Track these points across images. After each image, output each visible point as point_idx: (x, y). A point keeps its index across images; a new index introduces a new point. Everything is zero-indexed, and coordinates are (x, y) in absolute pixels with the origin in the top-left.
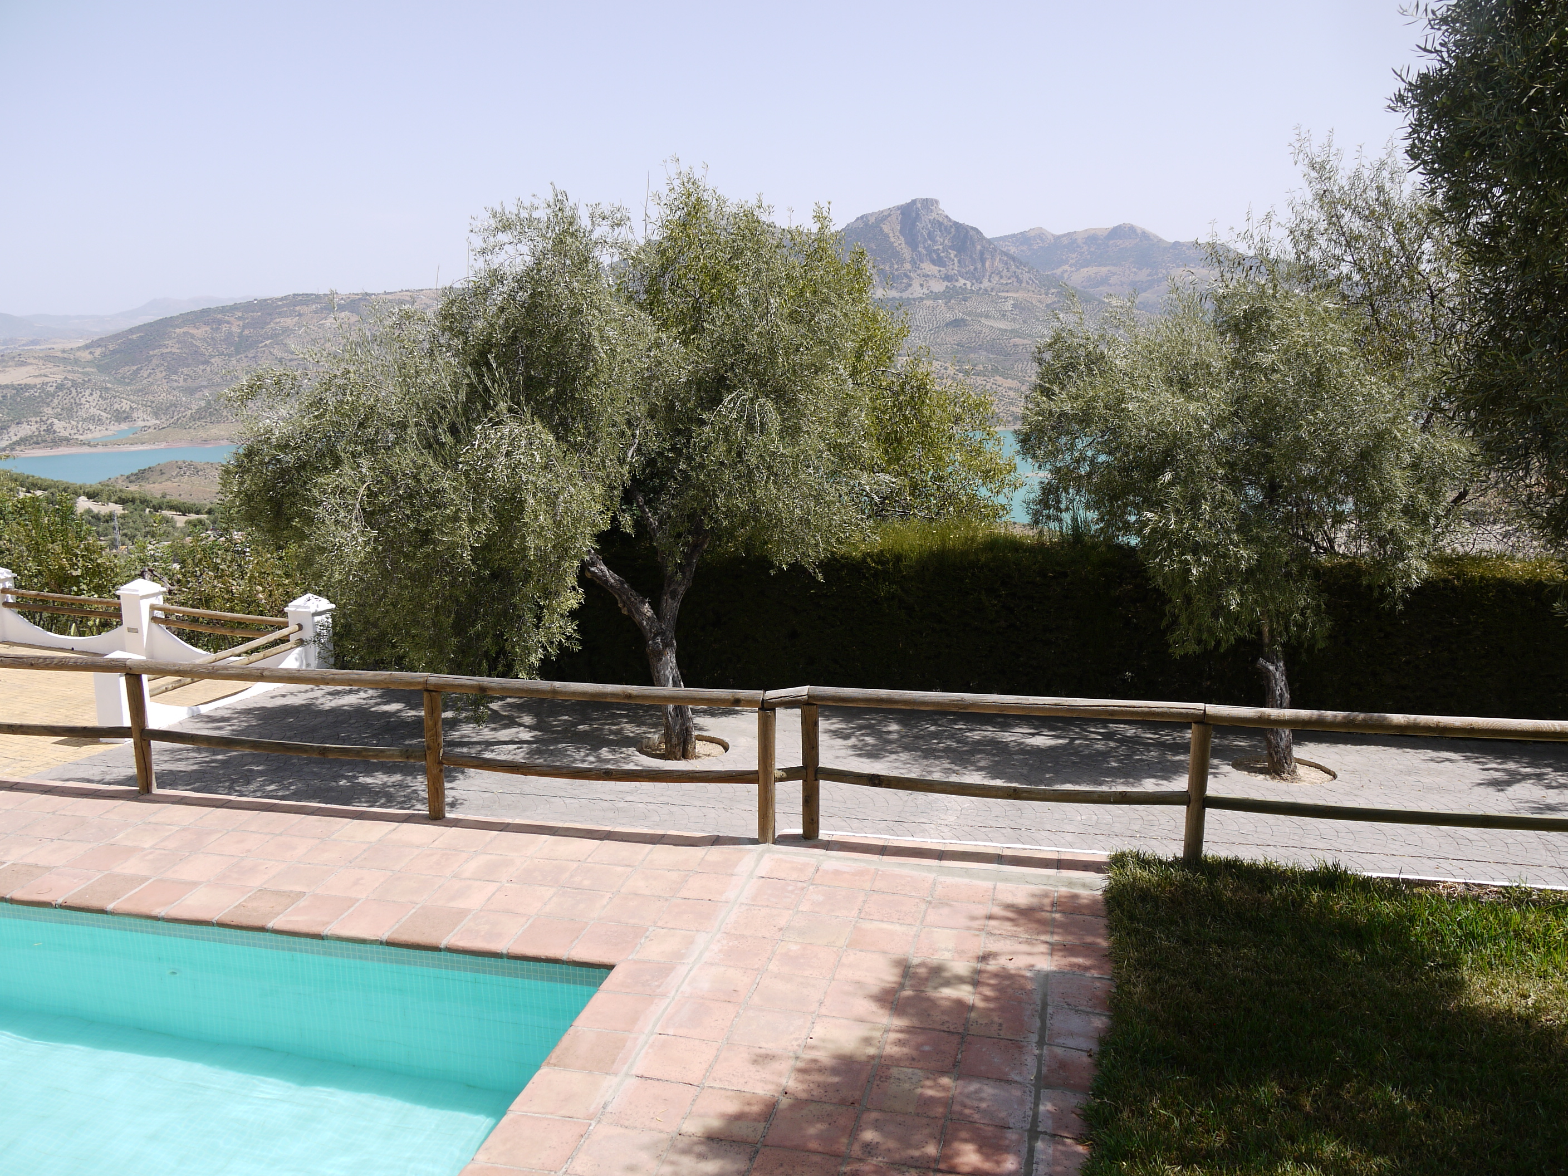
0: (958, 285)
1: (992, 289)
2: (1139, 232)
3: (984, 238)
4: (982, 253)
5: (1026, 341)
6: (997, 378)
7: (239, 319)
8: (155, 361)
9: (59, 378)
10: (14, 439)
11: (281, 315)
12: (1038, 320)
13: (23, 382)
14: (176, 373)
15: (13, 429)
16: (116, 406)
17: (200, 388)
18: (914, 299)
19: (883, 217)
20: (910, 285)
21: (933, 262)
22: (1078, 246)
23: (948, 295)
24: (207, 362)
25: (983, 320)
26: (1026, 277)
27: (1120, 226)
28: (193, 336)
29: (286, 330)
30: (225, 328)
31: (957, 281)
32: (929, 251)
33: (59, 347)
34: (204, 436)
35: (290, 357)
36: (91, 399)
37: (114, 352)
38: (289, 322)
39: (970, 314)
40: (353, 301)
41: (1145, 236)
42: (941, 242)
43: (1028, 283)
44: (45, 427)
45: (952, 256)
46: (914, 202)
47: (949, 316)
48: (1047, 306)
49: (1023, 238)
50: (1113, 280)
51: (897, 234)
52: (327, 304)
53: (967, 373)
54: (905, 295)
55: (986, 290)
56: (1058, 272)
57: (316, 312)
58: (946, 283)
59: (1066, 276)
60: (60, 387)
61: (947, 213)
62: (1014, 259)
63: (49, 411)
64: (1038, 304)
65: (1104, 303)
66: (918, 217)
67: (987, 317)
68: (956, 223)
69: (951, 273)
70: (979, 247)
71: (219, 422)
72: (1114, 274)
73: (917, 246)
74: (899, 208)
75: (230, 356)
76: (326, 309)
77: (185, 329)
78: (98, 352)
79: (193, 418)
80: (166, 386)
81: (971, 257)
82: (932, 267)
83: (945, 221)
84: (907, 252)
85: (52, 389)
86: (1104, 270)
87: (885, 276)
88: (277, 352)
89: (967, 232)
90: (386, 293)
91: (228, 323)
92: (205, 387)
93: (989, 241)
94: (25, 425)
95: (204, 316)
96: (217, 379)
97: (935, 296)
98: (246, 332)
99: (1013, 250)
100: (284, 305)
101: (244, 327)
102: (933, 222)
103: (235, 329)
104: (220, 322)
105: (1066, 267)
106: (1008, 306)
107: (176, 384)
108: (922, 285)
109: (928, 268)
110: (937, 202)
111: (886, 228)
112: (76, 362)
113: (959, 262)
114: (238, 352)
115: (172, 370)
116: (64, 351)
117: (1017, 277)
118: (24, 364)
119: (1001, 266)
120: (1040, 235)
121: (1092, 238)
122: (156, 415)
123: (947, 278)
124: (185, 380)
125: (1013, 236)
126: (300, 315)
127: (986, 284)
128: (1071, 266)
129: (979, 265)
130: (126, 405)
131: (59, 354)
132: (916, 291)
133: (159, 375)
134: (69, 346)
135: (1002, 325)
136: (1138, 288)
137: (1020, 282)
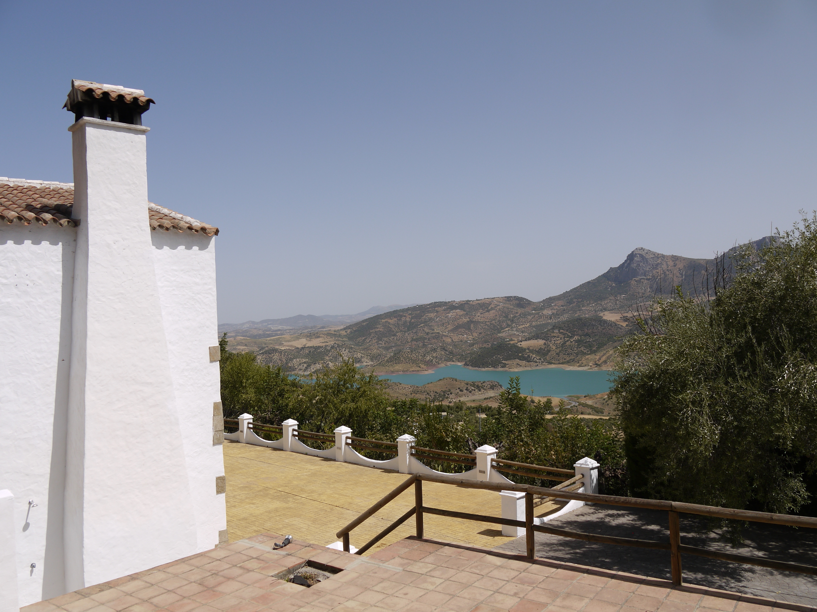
7: (410, 314)
8: (372, 335)
9: (332, 343)
10: (313, 371)
11: (429, 312)
13: (317, 345)
14: (381, 340)
15: (312, 367)
16: (355, 356)
17: (391, 347)
24: (395, 335)
28: (389, 323)
29: (431, 319)
30: (403, 319)
33: (333, 329)
34: (392, 370)
35: (432, 332)
36: (345, 352)
37: (355, 331)
38: (432, 315)
40: (462, 304)
44: (325, 365)
52: (450, 306)
57: (444, 310)
60: (332, 347)
63: (327, 358)
71: (399, 363)
74: (755, 242)
75: (405, 332)
76: (449, 308)
77: (386, 320)
78: (349, 331)
79: (387, 361)
80: (376, 346)
85: (329, 348)
88: (426, 330)
90: (477, 300)
91: (405, 316)
92: (394, 347)
94: (317, 365)
95: (396, 314)
96: (399, 343)
98: (413, 321)
100: (430, 308)
101: (412, 318)
103: (408, 319)
104: (401, 316)
107: (381, 345)
112: (340, 336)
114: (408, 330)
115: (379, 339)
116: (335, 331)
118: (318, 337)
122: (372, 360)
124: (385, 343)
126: (437, 312)
130: (359, 355)
131: (333, 332)
133: (374, 341)
134: (337, 329)
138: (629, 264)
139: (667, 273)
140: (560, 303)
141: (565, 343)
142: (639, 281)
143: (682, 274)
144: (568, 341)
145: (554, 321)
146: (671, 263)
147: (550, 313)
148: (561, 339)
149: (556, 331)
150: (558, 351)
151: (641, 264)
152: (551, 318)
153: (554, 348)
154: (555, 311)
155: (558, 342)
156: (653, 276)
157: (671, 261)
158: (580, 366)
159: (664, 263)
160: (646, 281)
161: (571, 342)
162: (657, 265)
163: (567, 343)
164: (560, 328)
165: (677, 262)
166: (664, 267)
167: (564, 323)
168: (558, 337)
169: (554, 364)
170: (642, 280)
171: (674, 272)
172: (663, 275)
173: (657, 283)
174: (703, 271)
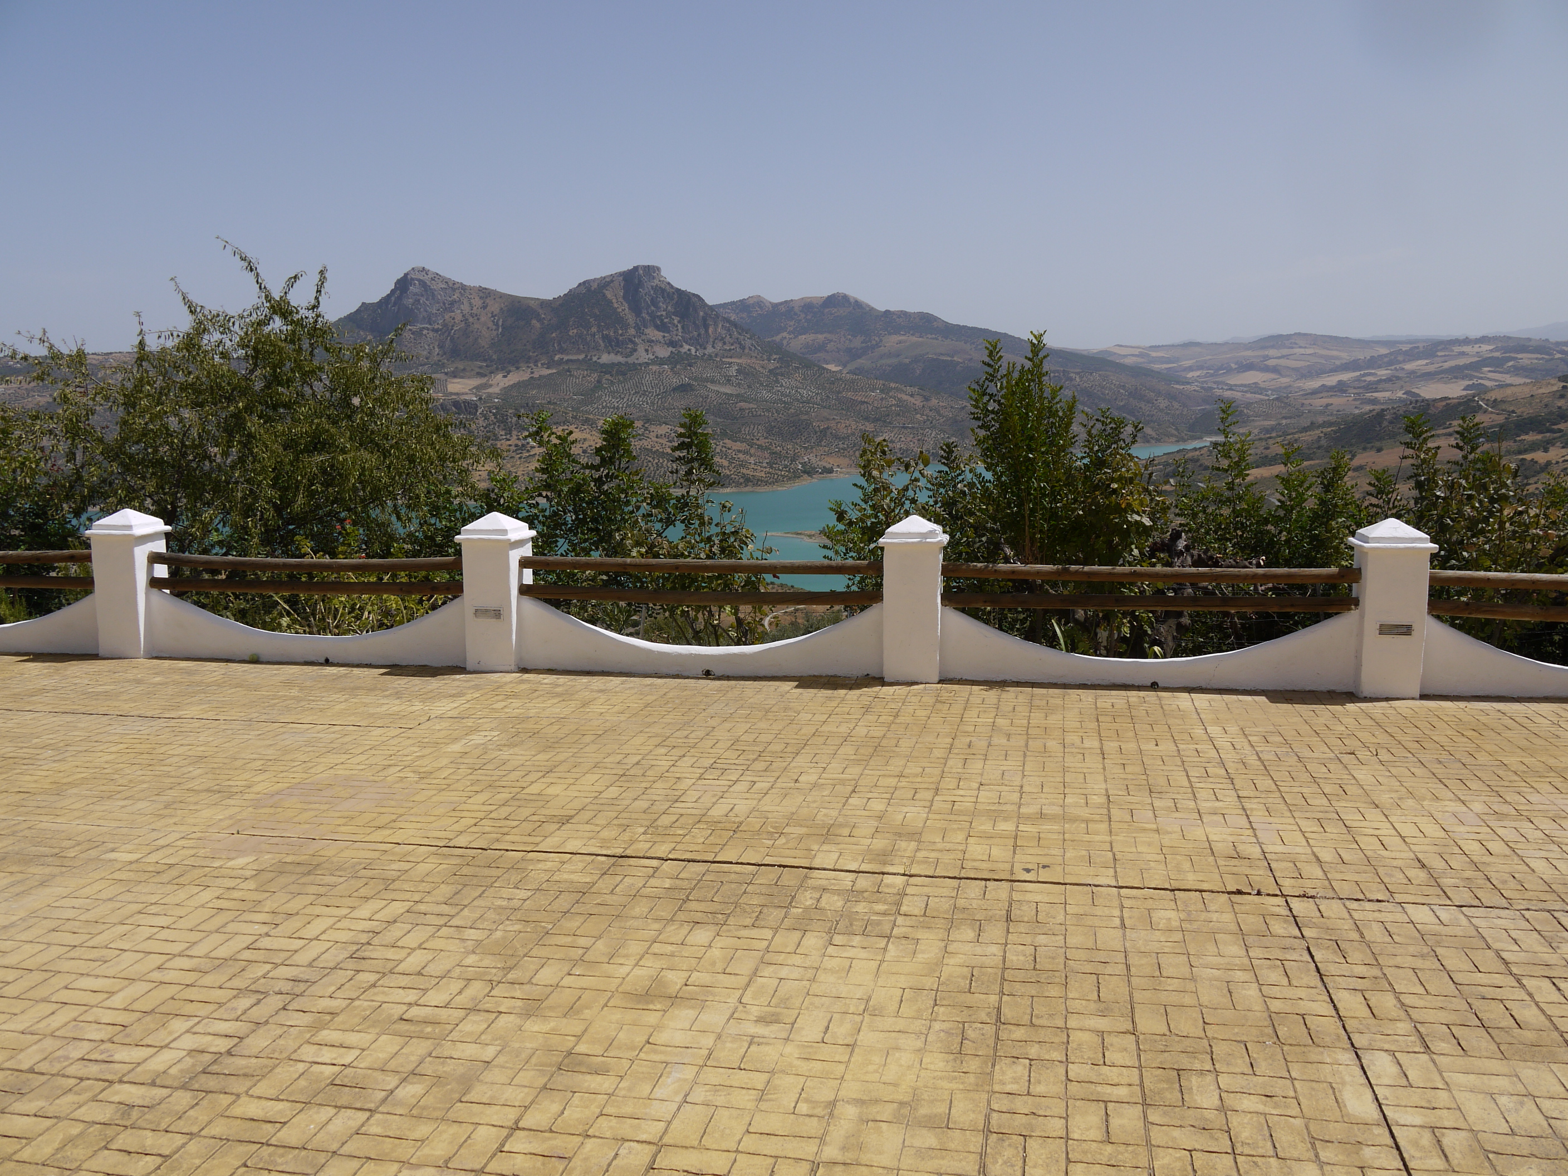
0: (683, 350)
1: (716, 355)
2: (852, 300)
3: (706, 305)
4: (704, 319)
5: (751, 406)
6: (727, 441)
12: (762, 384)
18: (640, 364)
19: (605, 283)
20: (636, 350)
21: (658, 328)
22: (796, 314)
23: (673, 360)
25: (709, 385)
26: (748, 343)
27: (834, 295)
31: (682, 346)
32: (653, 317)
39: (695, 379)
41: (858, 304)
42: (664, 308)
43: (750, 349)
45: (676, 322)
46: (636, 268)
47: (675, 381)
48: (770, 371)
49: (742, 306)
50: (829, 347)
51: (621, 299)
54: (630, 360)
55: (710, 356)
56: (777, 338)
58: (670, 349)
59: (785, 342)
61: (668, 280)
62: (735, 326)
64: (761, 369)
65: (824, 369)
66: (640, 284)
67: (713, 382)
68: (678, 290)
69: (675, 338)
70: (701, 314)
72: (831, 341)
73: (641, 312)
74: (621, 274)
81: (694, 323)
82: (656, 332)
83: (668, 287)
84: (630, 318)
86: (821, 337)
87: (610, 342)
89: (690, 299)
93: (712, 308)
97: (660, 361)
99: (733, 317)
102: (656, 289)
105: (785, 334)
106: (733, 371)
108: (647, 351)
109: (653, 333)
110: (659, 269)
111: (609, 294)
113: (683, 328)
117: (740, 343)
119: (723, 332)
120: (759, 303)
121: (808, 306)
123: (672, 344)
125: (733, 303)
127: (710, 350)
128: (789, 333)
129: (702, 331)
132: (642, 356)
135: (728, 390)
136: (854, 354)
137: (743, 348)
138: (399, 298)
139: (471, 320)
142: (418, 334)
143: (497, 325)
146: (477, 302)
151: (422, 300)
156: (445, 325)
157: (477, 299)
159: (465, 301)
160: (431, 334)
162: (453, 303)
165: (488, 301)
166: (466, 307)
170: (425, 332)
171: (483, 319)
172: (463, 324)
173: (452, 339)
174: (534, 322)
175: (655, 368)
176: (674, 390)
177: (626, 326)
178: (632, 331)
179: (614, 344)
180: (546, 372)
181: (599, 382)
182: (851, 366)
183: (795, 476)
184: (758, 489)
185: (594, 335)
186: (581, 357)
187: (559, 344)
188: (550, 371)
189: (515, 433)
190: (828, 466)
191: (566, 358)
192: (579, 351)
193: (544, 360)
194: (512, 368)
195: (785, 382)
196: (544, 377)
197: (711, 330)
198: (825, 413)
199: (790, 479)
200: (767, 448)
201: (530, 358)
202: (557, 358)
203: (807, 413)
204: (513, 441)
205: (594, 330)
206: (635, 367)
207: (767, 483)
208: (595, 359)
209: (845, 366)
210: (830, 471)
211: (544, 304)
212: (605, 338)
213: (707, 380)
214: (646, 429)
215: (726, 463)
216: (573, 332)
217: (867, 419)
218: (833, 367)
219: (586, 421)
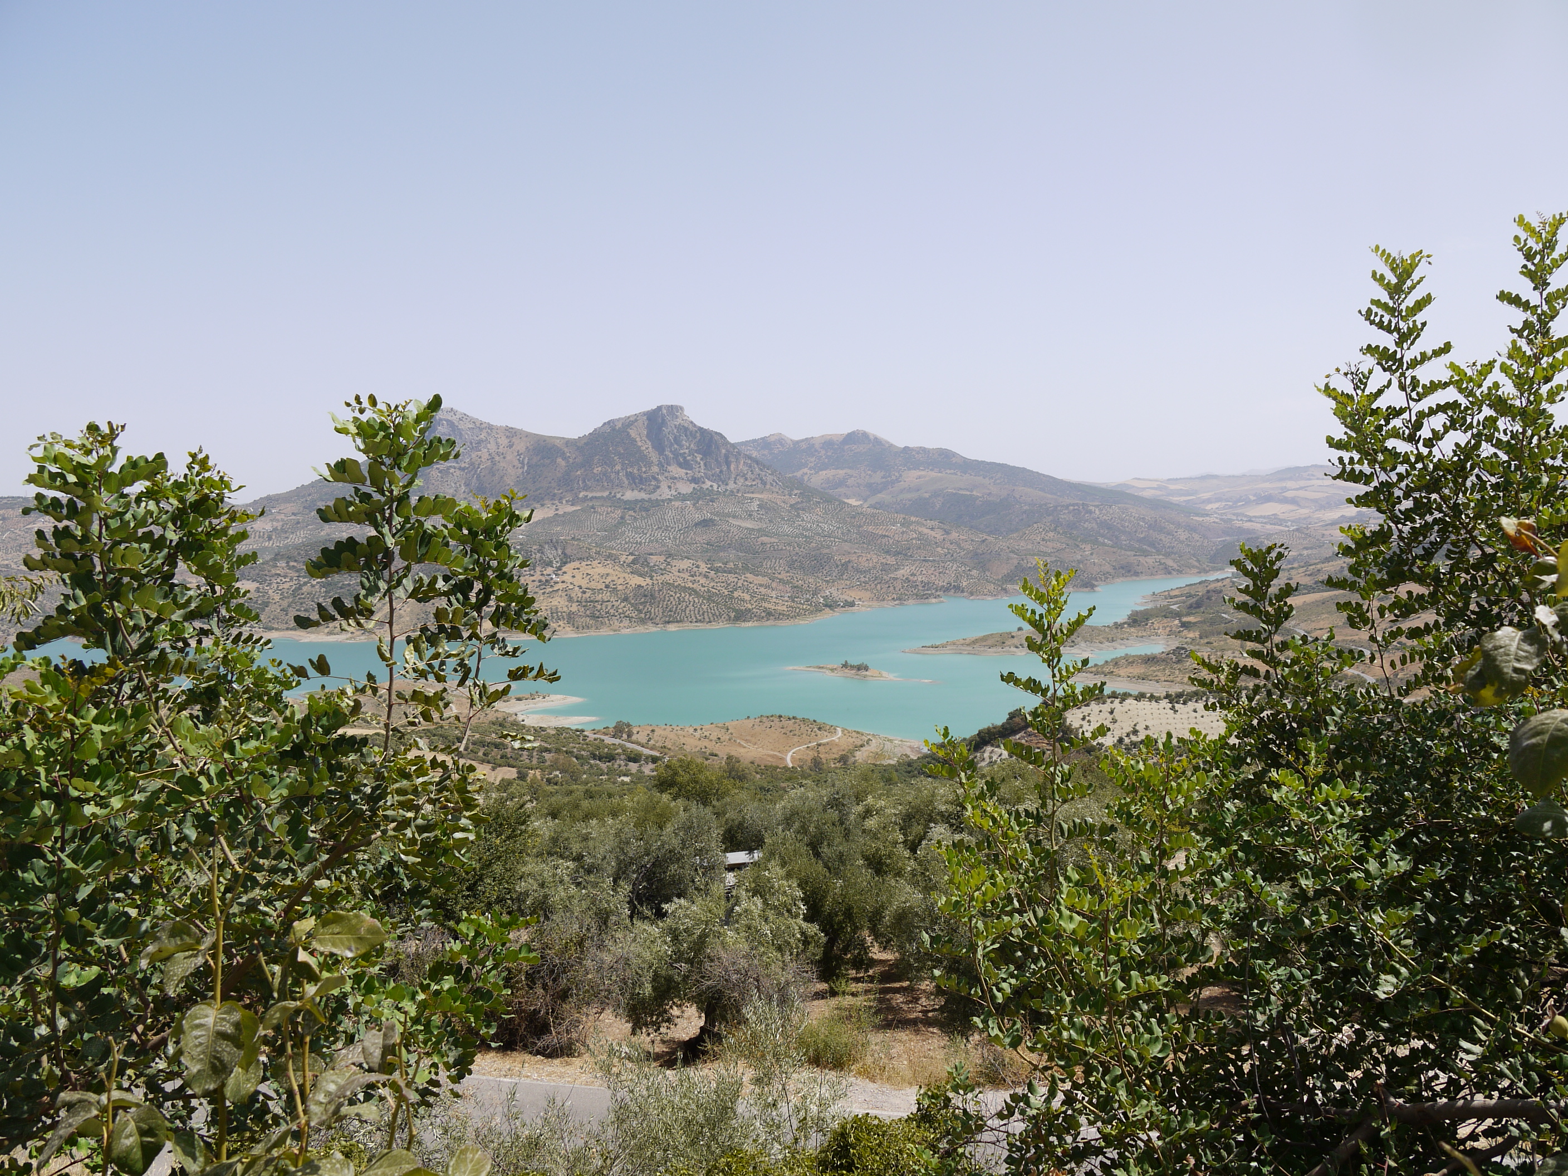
0: (705, 487)
1: (738, 491)
2: (871, 437)
3: (728, 443)
4: (727, 457)
5: (773, 540)
6: (748, 575)
12: (783, 519)
18: (663, 501)
19: (629, 422)
20: (659, 487)
21: (680, 465)
22: (816, 451)
23: (696, 497)
25: (731, 520)
26: (769, 479)
27: (854, 432)
31: (704, 483)
32: (676, 455)
39: (717, 514)
41: (877, 441)
42: (687, 446)
43: (772, 485)
45: (698, 459)
46: (659, 408)
47: (698, 517)
48: (791, 506)
49: (764, 443)
50: (850, 482)
51: (644, 438)
53: (717, 570)
54: (653, 497)
55: (732, 491)
56: (799, 474)
58: (693, 485)
59: (806, 478)
61: (691, 419)
62: (757, 462)
64: (782, 504)
65: (845, 503)
66: (664, 422)
67: (734, 517)
68: (700, 429)
69: (698, 475)
70: (723, 451)
72: (851, 476)
73: (664, 450)
74: (644, 414)
81: (716, 460)
82: (679, 469)
83: (690, 426)
84: (654, 456)
86: (841, 473)
87: (634, 479)
89: (712, 437)
93: (733, 446)
97: (683, 498)
99: (755, 454)
102: (678, 427)
105: (806, 470)
106: (754, 506)
108: (670, 487)
109: (675, 470)
110: (682, 408)
111: (633, 433)
113: (705, 465)
117: (761, 479)
119: (745, 469)
120: (781, 440)
121: (828, 443)
123: (694, 480)
125: (754, 441)
127: (731, 486)
128: (810, 469)
129: (724, 468)
132: (665, 492)
135: (749, 524)
136: (874, 489)
137: (764, 483)
139: (497, 458)
140: (290, 508)
141: (300, 588)
142: (445, 472)
143: (523, 463)
144: (305, 584)
145: (276, 544)
146: (504, 441)
147: (269, 527)
148: (291, 579)
149: (282, 564)
150: (285, 604)
152: (270, 538)
153: (277, 598)
154: (279, 525)
155: (286, 586)
156: (472, 464)
157: (503, 438)
158: (330, 633)
159: (492, 440)
160: (458, 472)
161: (313, 586)
162: (479, 442)
163: (305, 589)
164: (289, 558)
165: (514, 440)
166: (492, 446)
167: (297, 547)
168: (285, 577)
169: (277, 629)
170: (452, 470)
171: (508, 458)
172: (489, 463)
173: (478, 477)
174: (559, 460)
175: (677, 504)
176: (696, 525)
177: (649, 464)
178: (655, 469)
179: (637, 481)
180: (570, 509)
181: (622, 518)
182: (872, 501)
183: (818, 609)
184: (780, 623)
185: (618, 473)
186: (606, 494)
187: (584, 481)
188: (574, 508)
189: (538, 569)
190: (850, 600)
191: (590, 495)
192: (603, 489)
193: (569, 497)
194: (538, 505)
195: (806, 516)
196: (569, 513)
197: (732, 467)
198: (846, 547)
199: (811, 613)
200: (788, 582)
201: (555, 495)
202: (581, 495)
203: (828, 547)
204: (537, 577)
205: (618, 467)
206: (657, 504)
207: (788, 617)
208: (618, 496)
209: (865, 500)
210: (852, 604)
211: (569, 442)
212: (629, 475)
213: (728, 515)
214: (668, 564)
215: (747, 597)
216: (597, 470)
217: (888, 552)
218: (853, 502)
219: (609, 556)
